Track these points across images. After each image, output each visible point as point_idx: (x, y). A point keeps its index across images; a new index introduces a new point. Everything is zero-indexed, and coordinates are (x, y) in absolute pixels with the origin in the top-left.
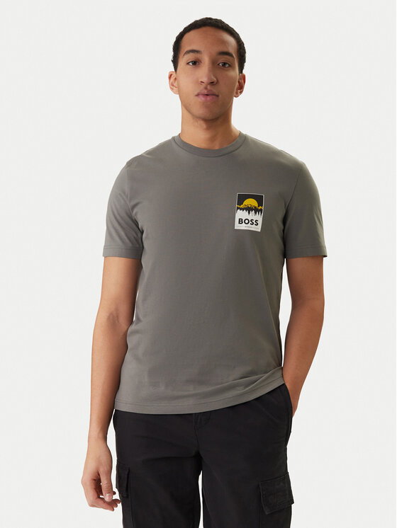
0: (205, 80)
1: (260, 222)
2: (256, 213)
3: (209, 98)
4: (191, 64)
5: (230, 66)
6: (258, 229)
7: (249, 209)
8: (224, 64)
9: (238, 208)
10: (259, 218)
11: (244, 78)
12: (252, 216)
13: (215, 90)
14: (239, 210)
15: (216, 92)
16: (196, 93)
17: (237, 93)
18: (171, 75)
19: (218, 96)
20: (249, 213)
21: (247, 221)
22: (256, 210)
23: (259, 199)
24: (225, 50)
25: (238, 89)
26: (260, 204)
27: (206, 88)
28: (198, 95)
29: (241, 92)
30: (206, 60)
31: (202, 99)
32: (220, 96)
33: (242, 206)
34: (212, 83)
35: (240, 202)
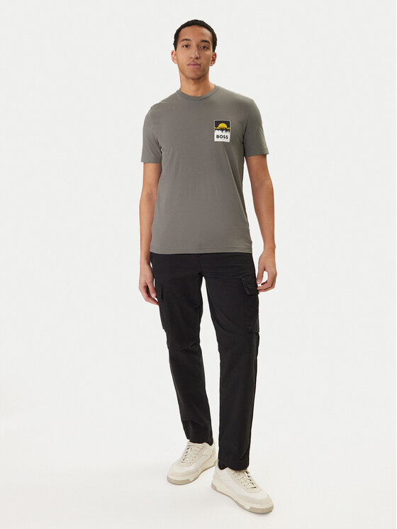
0: (193, 56)
1: (229, 137)
2: (226, 132)
4: (185, 47)
5: (207, 48)
6: (228, 140)
7: (222, 130)
8: (204, 47)
9: (216, 129)
10: (228, 134)
12: (224, 133)
13: (198, 62)
18: (173, 52)
20: (222, 132)
21: (221, 137)
22: (226, 130)
23: (228, 123)
25: (212, 61)
26: (228, 126)
27: (193, 61)
28: (189, 65)
29: (214, 63)
32: (202, 66)
33: (218, 128)
34: (197, 58)
35: (217, 126)
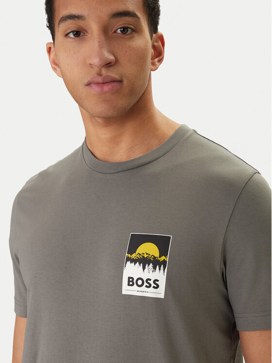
0: (96, 61)
1: (162, 283)
2: (155, 268)
3: (106, 88)
4: (71, 35)
5: (133, 30)
7: (144, 261)
8: (124, 30)
9: (128, 259)
10: (161, 276)
11: (161, 39)
12: (149, 273)
13: (113, 74)
14: (129, 263)
15: (117, 77)
16: (86, 82)
17: (153, 64)
18: (50, 48)
19: (121, 81)
20: (144, 268)
21: (140, 282)
22: (156, 263)
23: (162, 243)
24: (121, 8)
25: (153, 59)
26: (163, 251)
27: (100, 74)
28: (89, 84)
29: (160, 61)
30: (94, 28)
31: (96, 89)
32: (125, 81)
33: (133, 256)
34: (108, 65)
35: (132, 249)
